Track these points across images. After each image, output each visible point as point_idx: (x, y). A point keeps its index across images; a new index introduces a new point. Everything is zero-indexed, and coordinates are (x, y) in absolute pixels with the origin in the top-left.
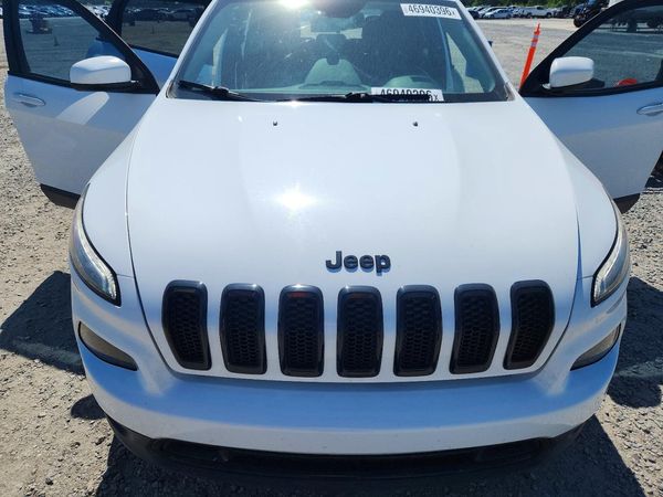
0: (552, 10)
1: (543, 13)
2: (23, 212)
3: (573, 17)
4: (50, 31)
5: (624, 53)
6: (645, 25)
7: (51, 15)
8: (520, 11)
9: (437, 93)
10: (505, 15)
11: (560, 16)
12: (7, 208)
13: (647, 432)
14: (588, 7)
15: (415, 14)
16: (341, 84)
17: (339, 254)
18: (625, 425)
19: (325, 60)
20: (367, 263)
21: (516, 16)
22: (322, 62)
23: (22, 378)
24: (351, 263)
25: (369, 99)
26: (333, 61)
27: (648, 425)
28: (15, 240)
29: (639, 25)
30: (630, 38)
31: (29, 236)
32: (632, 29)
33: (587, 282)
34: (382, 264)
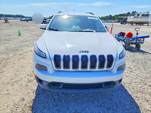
0: (116, 21)
1: (114, 21)
2: (10, 56)
3: (120, 22)
4: (9, 22)
5: (131, 29)
6: (135, 24)
7: (9, 19)
8: (110, 21)
9: (94, 31)
10: (107, 22)
11: (118, 22)
12: (6, 55)
13: (134, 89)
14: (123, 21)
15: (90, 18)
16: (78, 30)
17: (81, 50)
18: (130, 88)
19: (75, 26)
20: (85, 52)
21: (109, 22)
22: (74, 26)
23: (16, 83)
24: (83, 52)
25: (83, 31)
26: (76, 26)
27: (134, 88)
28: (9, 60)
29: (134, 24)
30: (132, 26)
31: (12, 60)
32: (132, 25)
33: (118, 56)
34: (88, 52)
